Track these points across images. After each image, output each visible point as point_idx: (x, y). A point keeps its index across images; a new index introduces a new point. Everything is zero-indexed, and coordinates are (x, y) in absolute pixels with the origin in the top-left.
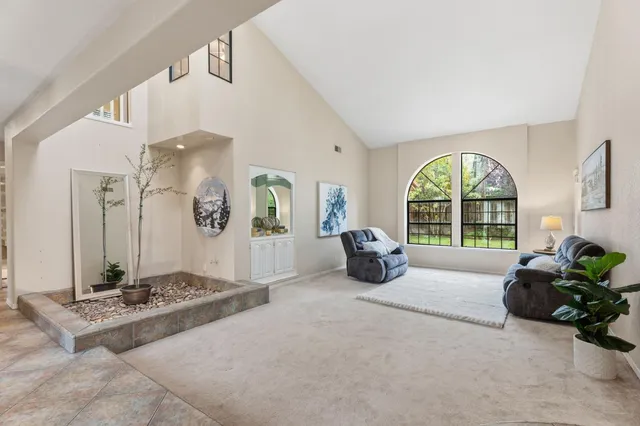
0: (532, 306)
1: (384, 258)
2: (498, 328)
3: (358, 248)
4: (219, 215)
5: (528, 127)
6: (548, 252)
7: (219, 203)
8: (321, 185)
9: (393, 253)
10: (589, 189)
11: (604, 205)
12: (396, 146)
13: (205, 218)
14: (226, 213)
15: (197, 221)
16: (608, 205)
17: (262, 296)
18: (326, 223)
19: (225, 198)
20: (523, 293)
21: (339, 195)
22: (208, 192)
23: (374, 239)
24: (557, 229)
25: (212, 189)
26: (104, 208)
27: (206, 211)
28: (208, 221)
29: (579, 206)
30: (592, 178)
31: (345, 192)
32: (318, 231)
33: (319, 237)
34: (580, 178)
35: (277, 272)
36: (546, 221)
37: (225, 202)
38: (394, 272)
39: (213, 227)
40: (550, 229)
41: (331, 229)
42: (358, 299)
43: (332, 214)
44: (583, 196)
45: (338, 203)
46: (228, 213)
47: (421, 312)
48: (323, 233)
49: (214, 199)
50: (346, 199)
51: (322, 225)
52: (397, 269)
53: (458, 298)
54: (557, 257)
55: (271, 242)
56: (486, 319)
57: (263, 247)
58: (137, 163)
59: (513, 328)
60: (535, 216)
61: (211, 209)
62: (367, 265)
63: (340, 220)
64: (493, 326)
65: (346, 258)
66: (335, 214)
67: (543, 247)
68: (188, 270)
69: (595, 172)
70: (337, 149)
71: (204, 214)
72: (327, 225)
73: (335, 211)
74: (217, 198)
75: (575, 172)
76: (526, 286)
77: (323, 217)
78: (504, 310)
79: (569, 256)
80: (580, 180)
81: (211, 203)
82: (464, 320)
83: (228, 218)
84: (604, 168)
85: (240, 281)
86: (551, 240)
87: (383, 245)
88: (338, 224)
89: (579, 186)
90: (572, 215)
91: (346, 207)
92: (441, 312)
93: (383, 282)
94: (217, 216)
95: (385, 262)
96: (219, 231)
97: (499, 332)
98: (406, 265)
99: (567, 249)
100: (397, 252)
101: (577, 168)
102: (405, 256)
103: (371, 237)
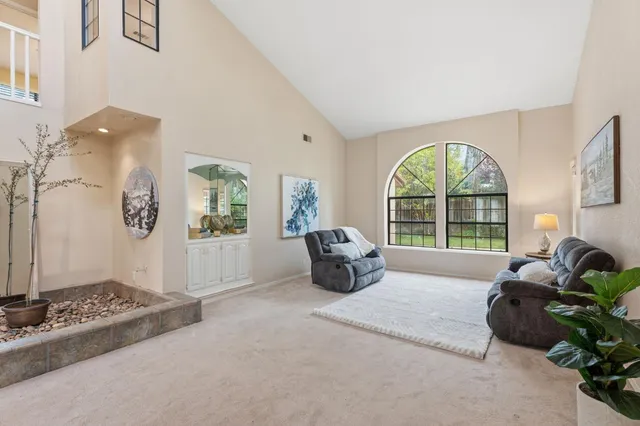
0: (522, 328)
1: (354, 263)
2: (478, 359)
3: (325, 251)
4: (146, 213)
5: (520, 113)
6: (543, 256)
7: (147, 198)
8: (285, 178)
9: (368, 256)
10: (590, 181)
11: (612, 200)
12: (375, 137)
13: (133, 217)
14: (154, 210)
15: (126, 219)
16: (618, 200)
17: (192, 313)
18: (291, 222)
19: (152, 192)
20: (510, 311)
21: (308, 190)
22: (136, 186)
23: (347, 240)
24: (553, 229)
25: (140, 182)
26: (11, 205)
27: (135, 208)
28: (136, 220)
29: (577, 202)
30: (595, 166)
31: (316, 187)
32: (281, 232)
33: (282, 238)
34: (579, 169)
35: (225, 280)
36: (540, 220)
37: (152, 197)
38: (366, 280)
39: (141, 228)
40: (545, 229)
41: (298, 228)
42: (314, 315)
43: (299, 212)
44: (582, 190)
45: (307, 199)
46: (156, 210)
47: (384, 334)
48: (287, 233)
49: (142, 193)
50: (317, 195)
51: (285, 224)
52: (370, 276)
53: (434, 314)
54: (553, 262)
55: (218, 244)
56: (463, 345)
57: (205, 252)
58: (34, 147)
59: (497, 359)
60: (528, 214)
61: (139, 206)
62: (333, 270)
63: (310, 217)
64: (471, 356)
65: (310, 262)
66: (303, 212)
67: (536, 249)
68: (118, 279)
69: (600, 159)
70: (306, 138)
71: (132, 212)
72: (293, 224)
73: (303, 208)
74: (144, 192)
75: (572, 163)
76: (514, 302)
77: (288, 214)
78: (487, 331)
79: (568, 264)
80: (579, 172)
81: (139, 199)
82: (436, 347)
83: (156, 216)
84: (612, 153)
85: (168, 294)
86: (546, 241)
87: (355, 248)
88: (307, 223)
89: (578, 180)
90: (570, 213)
91: (317, 204)
92: (408, 335)
93: (352, 291)
94: (144, 214)
95: (354, 269)
96: (146, 232)
97: (478, 366)
98: (383, 270)
99: (565, 255)
100: (373, 255)
101: (575, 158)
102: (381, 259)
103: (342, 239)
